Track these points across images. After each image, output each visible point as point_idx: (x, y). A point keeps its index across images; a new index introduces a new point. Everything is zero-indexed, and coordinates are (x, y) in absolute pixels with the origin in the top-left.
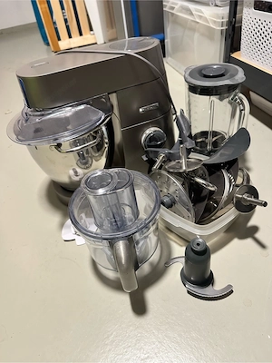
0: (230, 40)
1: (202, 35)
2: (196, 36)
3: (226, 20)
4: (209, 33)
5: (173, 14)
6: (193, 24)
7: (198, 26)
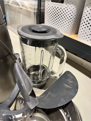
0: (39, 17)
1: (24, 15)
2: (21, 15)
3: (36, 7)
4: (28, 14)
5: (9, 5)
6: (19, 9)
7: (21, 10)
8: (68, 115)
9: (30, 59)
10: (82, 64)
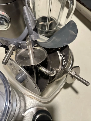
8: (63, 56)
9: (39, 5)
10: (81, 10)
